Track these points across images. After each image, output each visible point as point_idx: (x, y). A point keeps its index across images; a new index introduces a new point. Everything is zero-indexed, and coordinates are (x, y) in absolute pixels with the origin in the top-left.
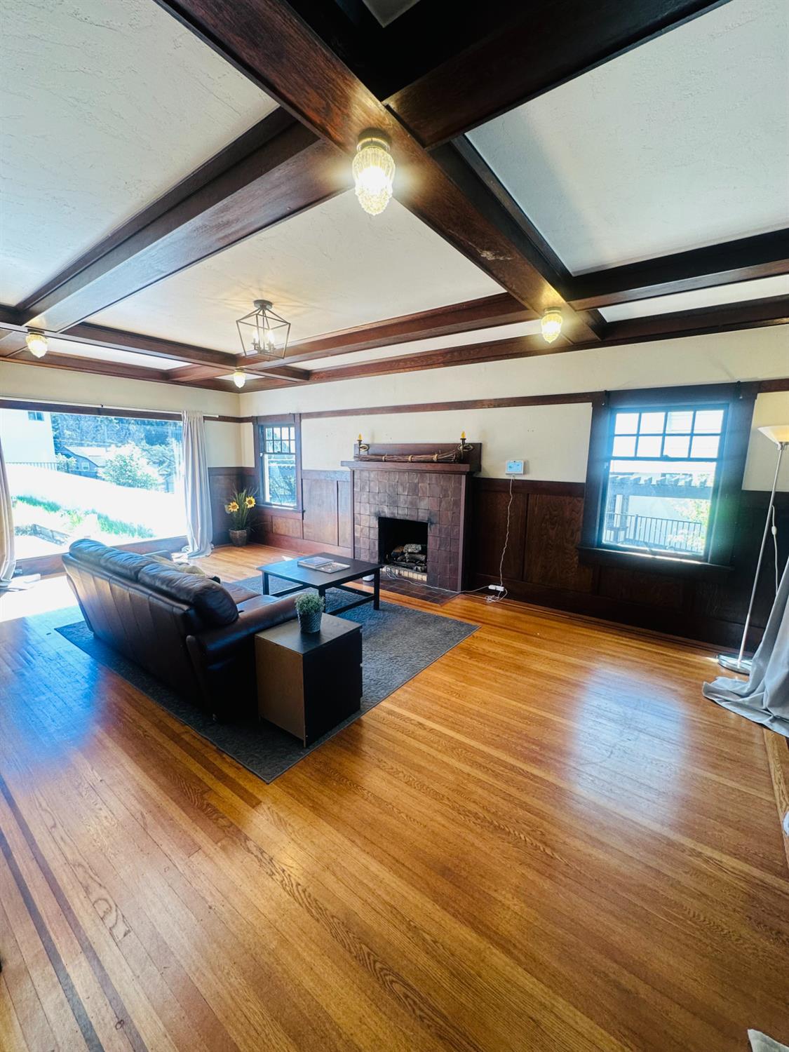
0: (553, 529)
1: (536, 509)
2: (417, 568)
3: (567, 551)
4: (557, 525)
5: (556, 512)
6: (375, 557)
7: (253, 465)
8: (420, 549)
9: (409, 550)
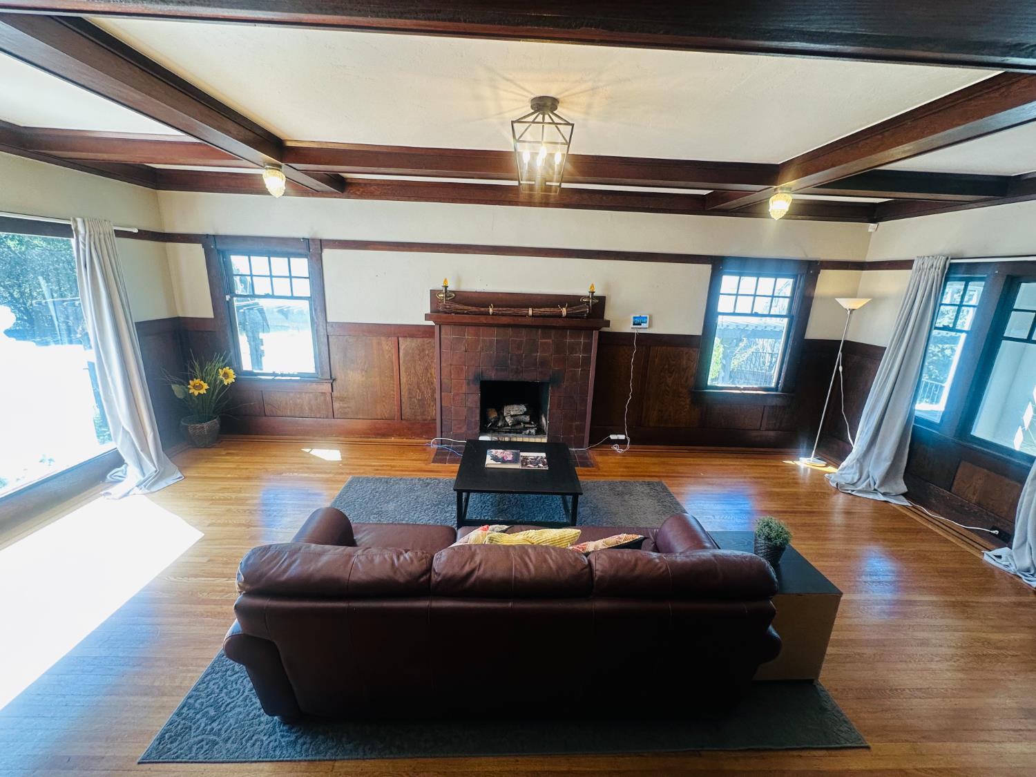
0: (670, 377)
1: (657, 360)
2: (530, 432)
3: (682, 395)
4: (674, 373)
5: (674, 362)
6: (475, 428)
7: (210, 315)
8: (525, 409)
9: (512, 413)
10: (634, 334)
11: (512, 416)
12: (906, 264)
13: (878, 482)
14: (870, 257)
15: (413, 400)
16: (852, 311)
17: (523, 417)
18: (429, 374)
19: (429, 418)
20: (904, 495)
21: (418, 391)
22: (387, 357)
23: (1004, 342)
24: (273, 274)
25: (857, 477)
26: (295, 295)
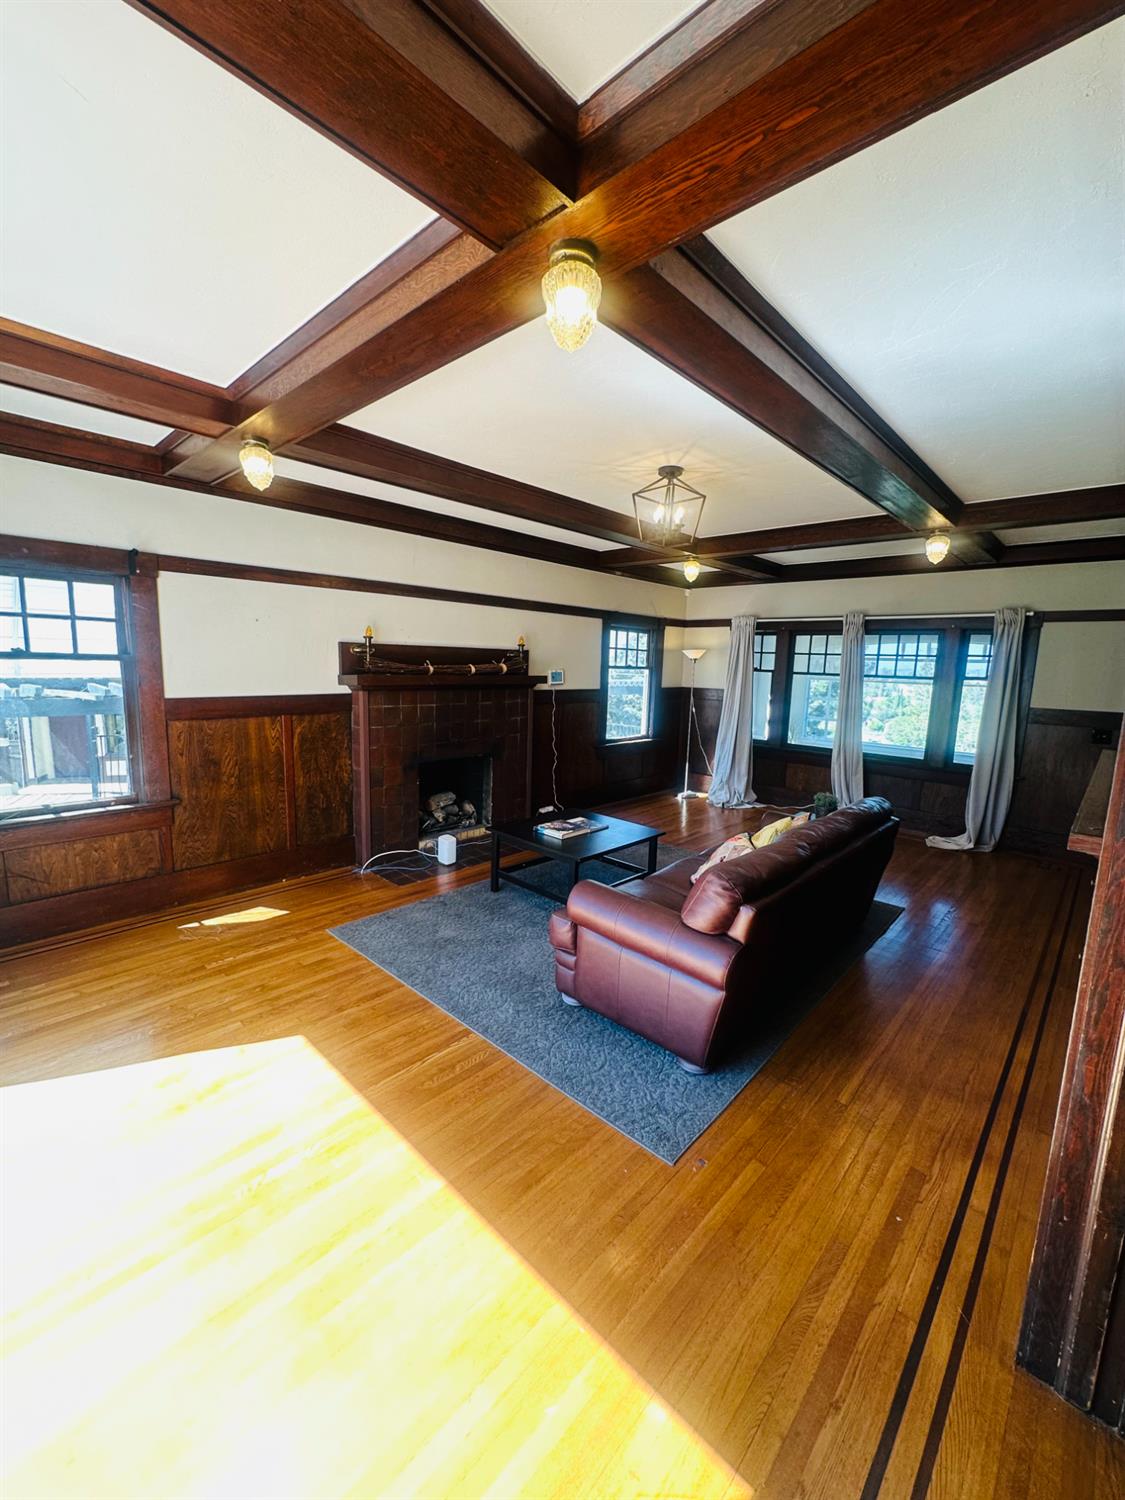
0: (581, 735)
2: (469, 823)
5: (583, 719)
6: (414, 832)
8: (454, 796)
9: (442, 804)
10: (551, 691)
11: (442, 808)
12: (727, 623)
13: (743, 796)
14: (689, 617)
15: (314, 810)
16: (695, 660)
17: (451, 807)
18: (337, 769)
19: (338, 835)
20: (756, 801)
21: (322, 796)
22: (273, 748)
23: (795, 676)
24: (28, 611)
25: (728, 796)
26: (81, 651)
